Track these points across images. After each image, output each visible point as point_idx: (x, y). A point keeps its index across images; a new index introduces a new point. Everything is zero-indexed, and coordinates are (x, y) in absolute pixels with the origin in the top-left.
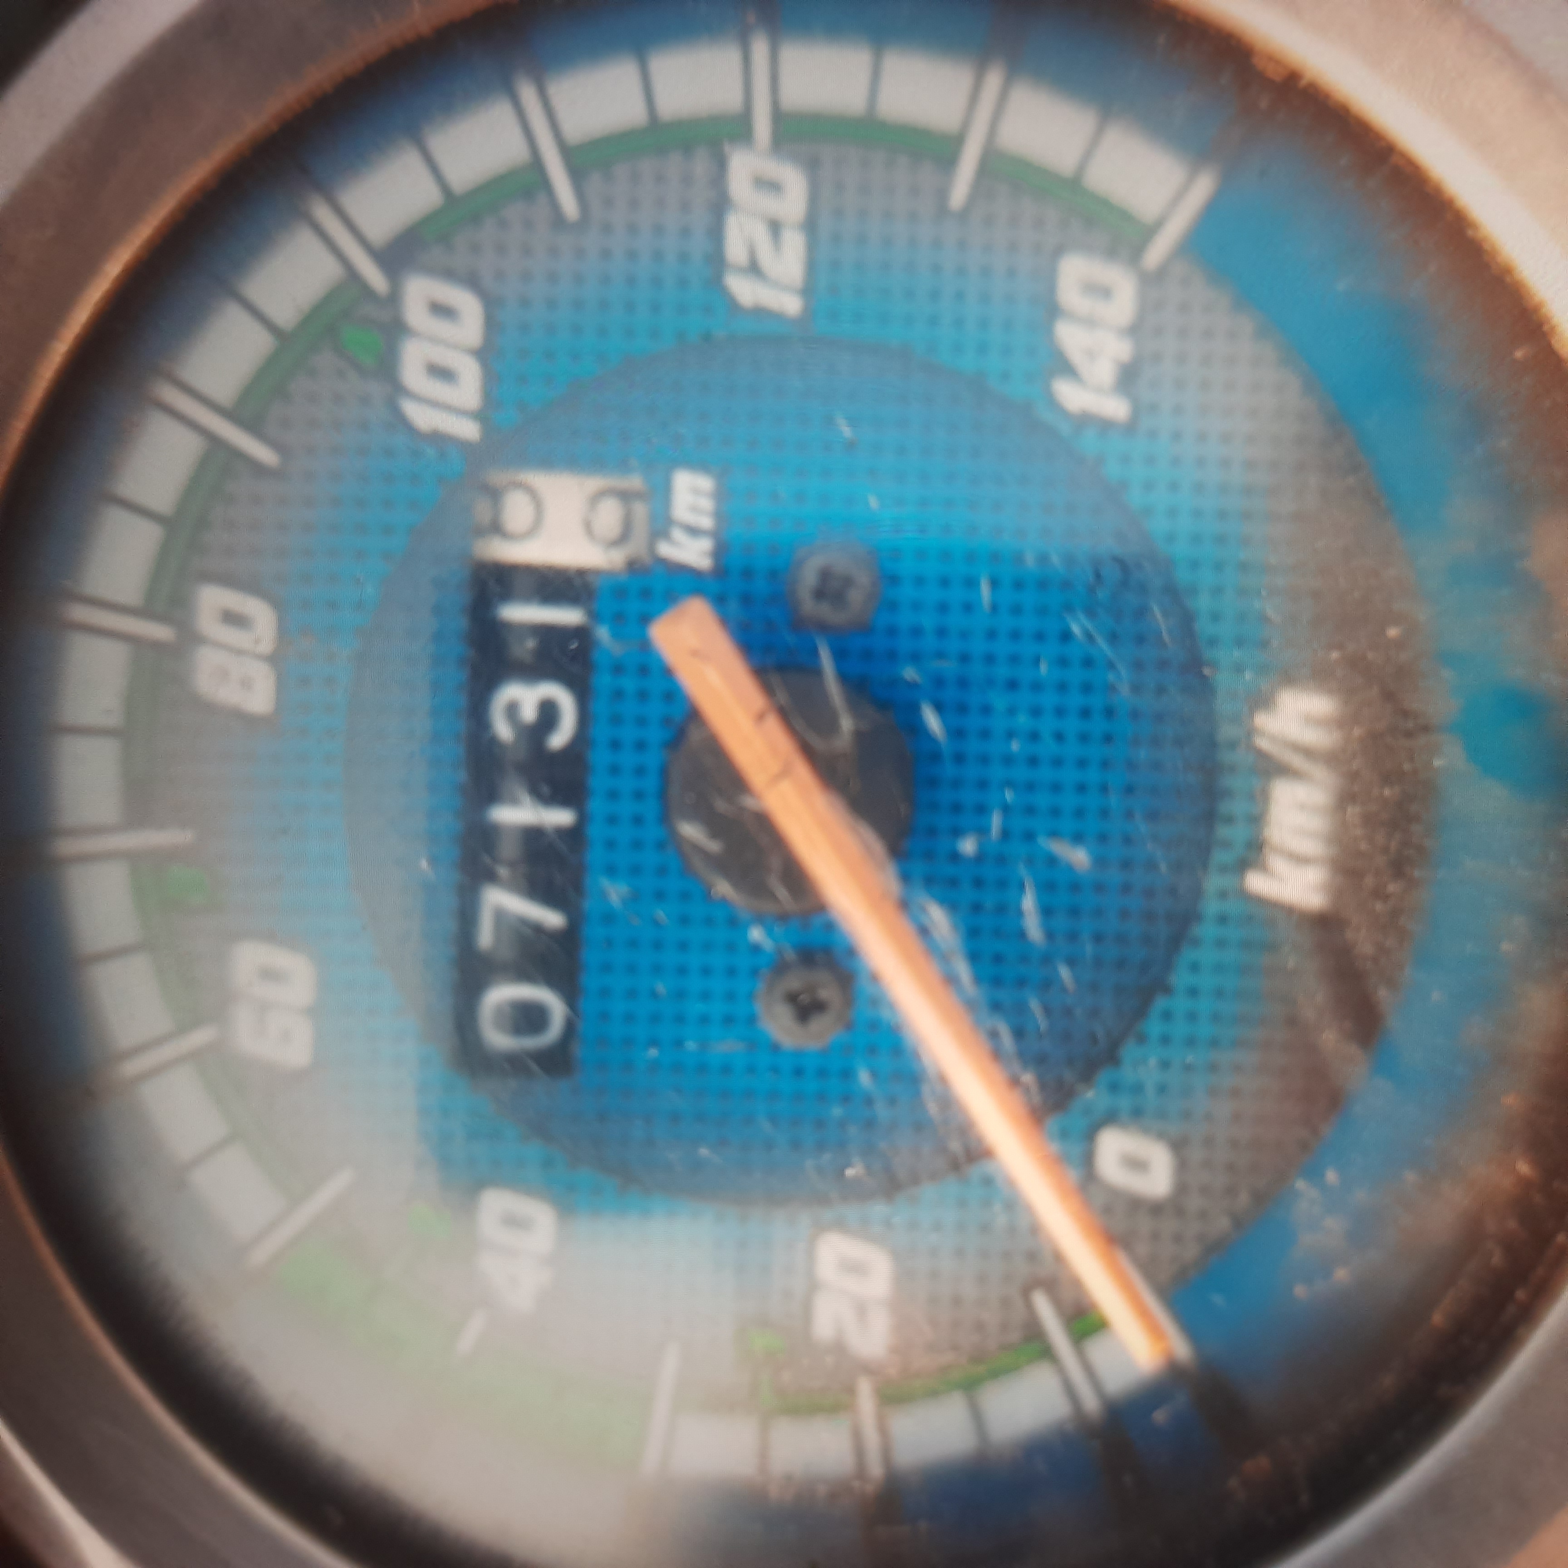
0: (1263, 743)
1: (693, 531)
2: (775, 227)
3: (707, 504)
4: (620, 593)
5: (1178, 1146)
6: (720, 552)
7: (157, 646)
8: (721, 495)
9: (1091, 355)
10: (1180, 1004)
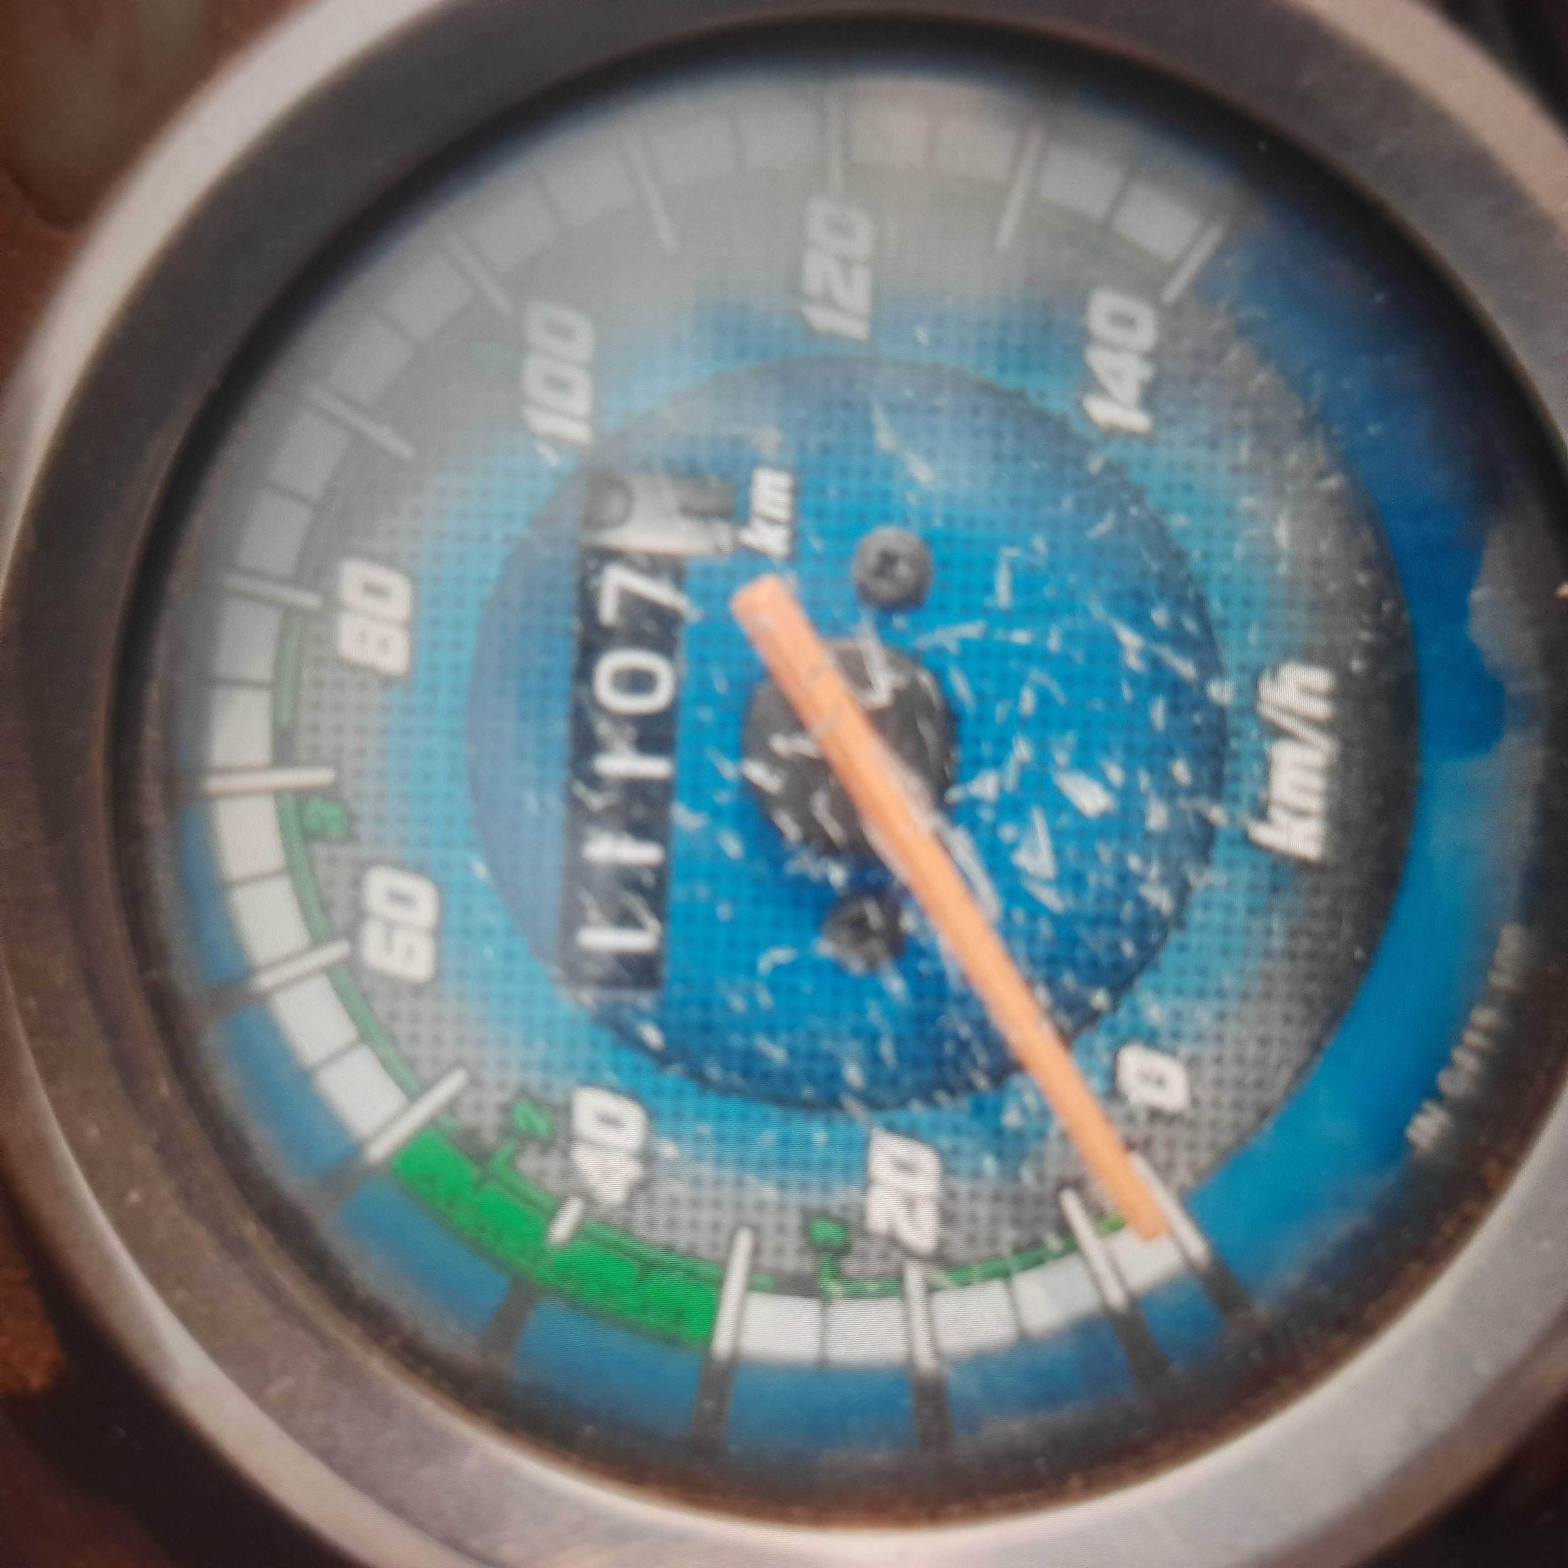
0: (1267, 711)
1: (772, 521)
2: (846, 263)
3: (784, 498)
4: (708, 572)
5: (1192, 1064)
6: (796, 537)
7: (306, 614)
8: (797, 491)
9: (1117, 374)
10: (1193, 939)
